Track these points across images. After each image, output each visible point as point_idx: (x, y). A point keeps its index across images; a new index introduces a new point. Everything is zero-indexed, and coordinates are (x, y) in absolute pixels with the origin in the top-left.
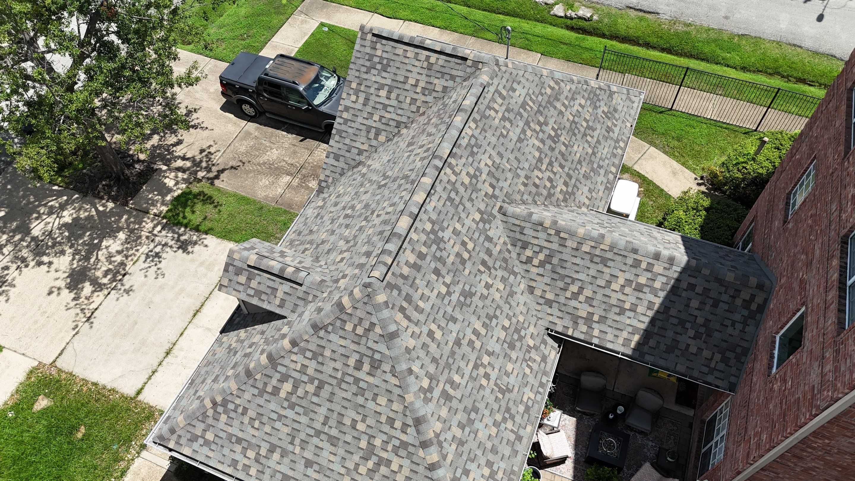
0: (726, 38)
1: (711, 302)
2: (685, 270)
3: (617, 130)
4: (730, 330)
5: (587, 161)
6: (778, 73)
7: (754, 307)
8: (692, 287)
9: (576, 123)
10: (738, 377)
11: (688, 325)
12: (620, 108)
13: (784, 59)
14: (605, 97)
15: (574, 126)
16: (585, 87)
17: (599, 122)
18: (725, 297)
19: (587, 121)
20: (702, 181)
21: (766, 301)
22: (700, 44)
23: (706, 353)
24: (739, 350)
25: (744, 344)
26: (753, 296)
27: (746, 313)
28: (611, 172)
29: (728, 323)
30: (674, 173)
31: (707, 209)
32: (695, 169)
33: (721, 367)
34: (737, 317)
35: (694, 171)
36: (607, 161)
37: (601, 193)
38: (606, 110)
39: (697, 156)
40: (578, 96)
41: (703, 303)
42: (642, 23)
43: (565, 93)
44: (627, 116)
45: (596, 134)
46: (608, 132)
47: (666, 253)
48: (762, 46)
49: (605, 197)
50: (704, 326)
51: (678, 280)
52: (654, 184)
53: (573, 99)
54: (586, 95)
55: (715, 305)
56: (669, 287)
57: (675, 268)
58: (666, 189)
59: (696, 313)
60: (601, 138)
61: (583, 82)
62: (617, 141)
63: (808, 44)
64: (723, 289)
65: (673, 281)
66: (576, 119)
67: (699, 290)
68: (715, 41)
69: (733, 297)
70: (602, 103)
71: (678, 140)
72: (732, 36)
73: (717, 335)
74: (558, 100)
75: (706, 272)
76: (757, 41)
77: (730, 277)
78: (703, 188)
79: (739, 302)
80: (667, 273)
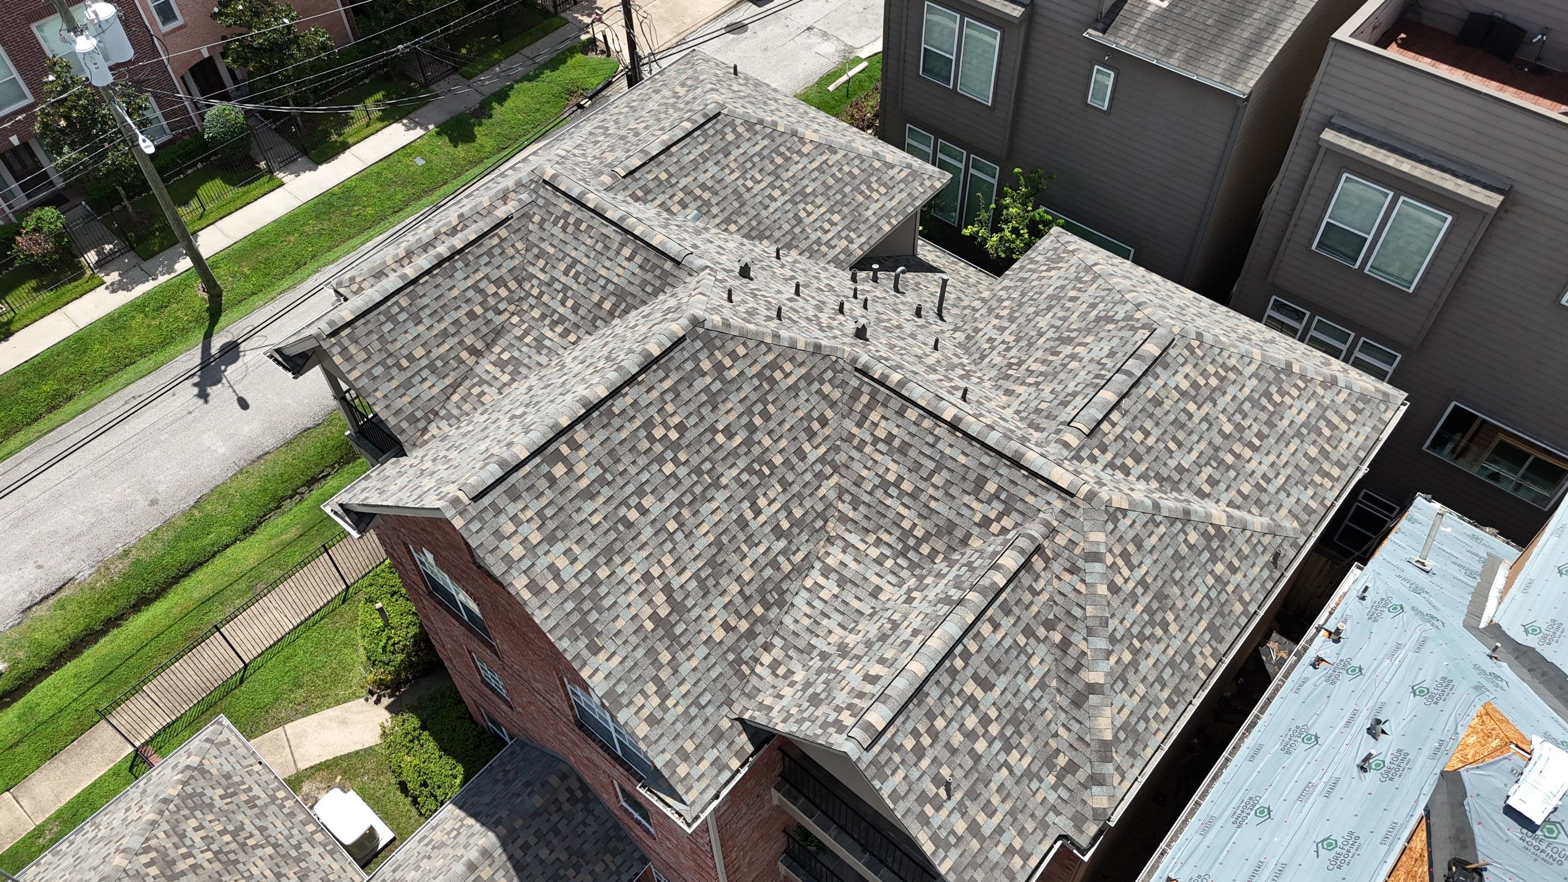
0: (185, 524)
1: (551, 834)
2: (504, 845)
3: (257, 791)
4: (589, 831)
5: (282, 864)
6: (283, 499)
7: (579, 794)
8: (525, 847)
9: (220, 851)
10: (637, 848)
11: (562, 872)
12: (227, 768)
13: (269, 481)
14: (202, 782)
15: (221, 856)
16: (172, 807)
17: (233, 812)
18: (555, 818)
19: (222, 833)
20: (375, 697)
21: (580, 780)
22: (168, 558)
23: (599, 868)
24: (612, 833)
25: (609, 824)
26: (569, 790)
27: (580, 806)
28: (312, 833)
29: (580, 830)
30: (343, 722)
31: (424, 727)
32: (354, 694)
33: (619, 860)
34: (580, 817)
35: (354, 696)
36: (295, 831)
37: (335, 866)
38: (221, 792)
39: (336, 679)
40: (182, 826)
41: (548, 844)
42: (69, 608)
43: (169, 845)
44: (245, 763)
45: (249, 827)
46: (255, 806)
47: (473, 854)
48: (232, 491)
49: (342, 863)
50: (571, 855)
51: (510, 858)
52: (342, 758)
53: (182, 836)
54: (185, 812)
55: (557, 832)
56: (512, 872)
57: (496, 854)
58: (359, 747)
59: (554, 857)
60: (257, 822)
61: (164, 807)
62: (273, 799)
63: (269, 443)
64: (546, 816)
65: (509, 865)
66: (215, 847)
67: (532, 841)
68: (177, 539)
69: (559, 809)
70: (209, 792)
71: (301, 687)
72: (187, 514)
73: (586, 847)
74: (173, 862)
75: (518, 823)
76: (218, 491)
77: (537, 801)
78: (386, 701)
79: (566, 807)
80: (496, 866)
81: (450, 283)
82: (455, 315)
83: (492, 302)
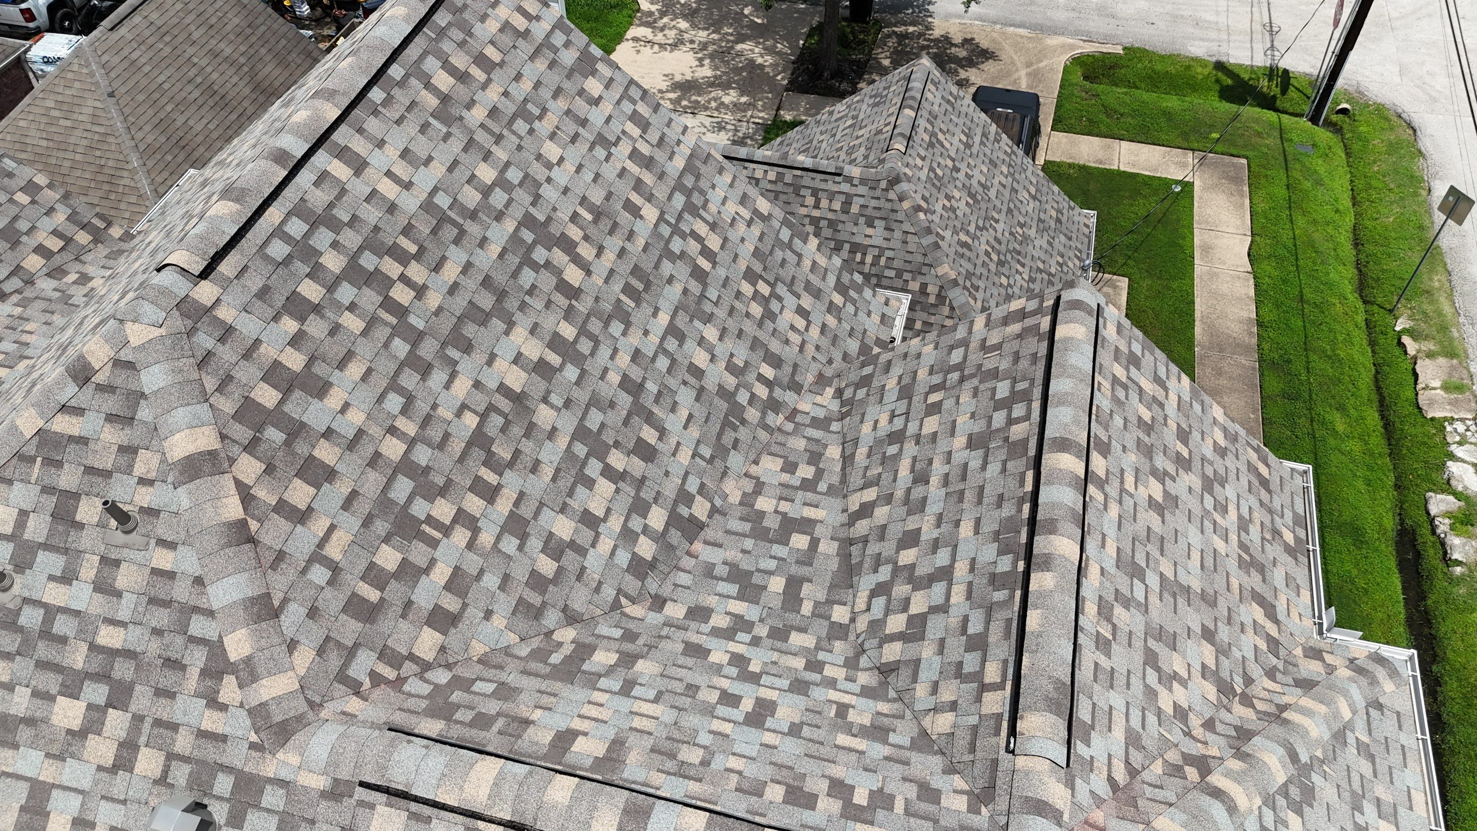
81: (988, 527)
82: (933, 509)
83: (901, 590)
